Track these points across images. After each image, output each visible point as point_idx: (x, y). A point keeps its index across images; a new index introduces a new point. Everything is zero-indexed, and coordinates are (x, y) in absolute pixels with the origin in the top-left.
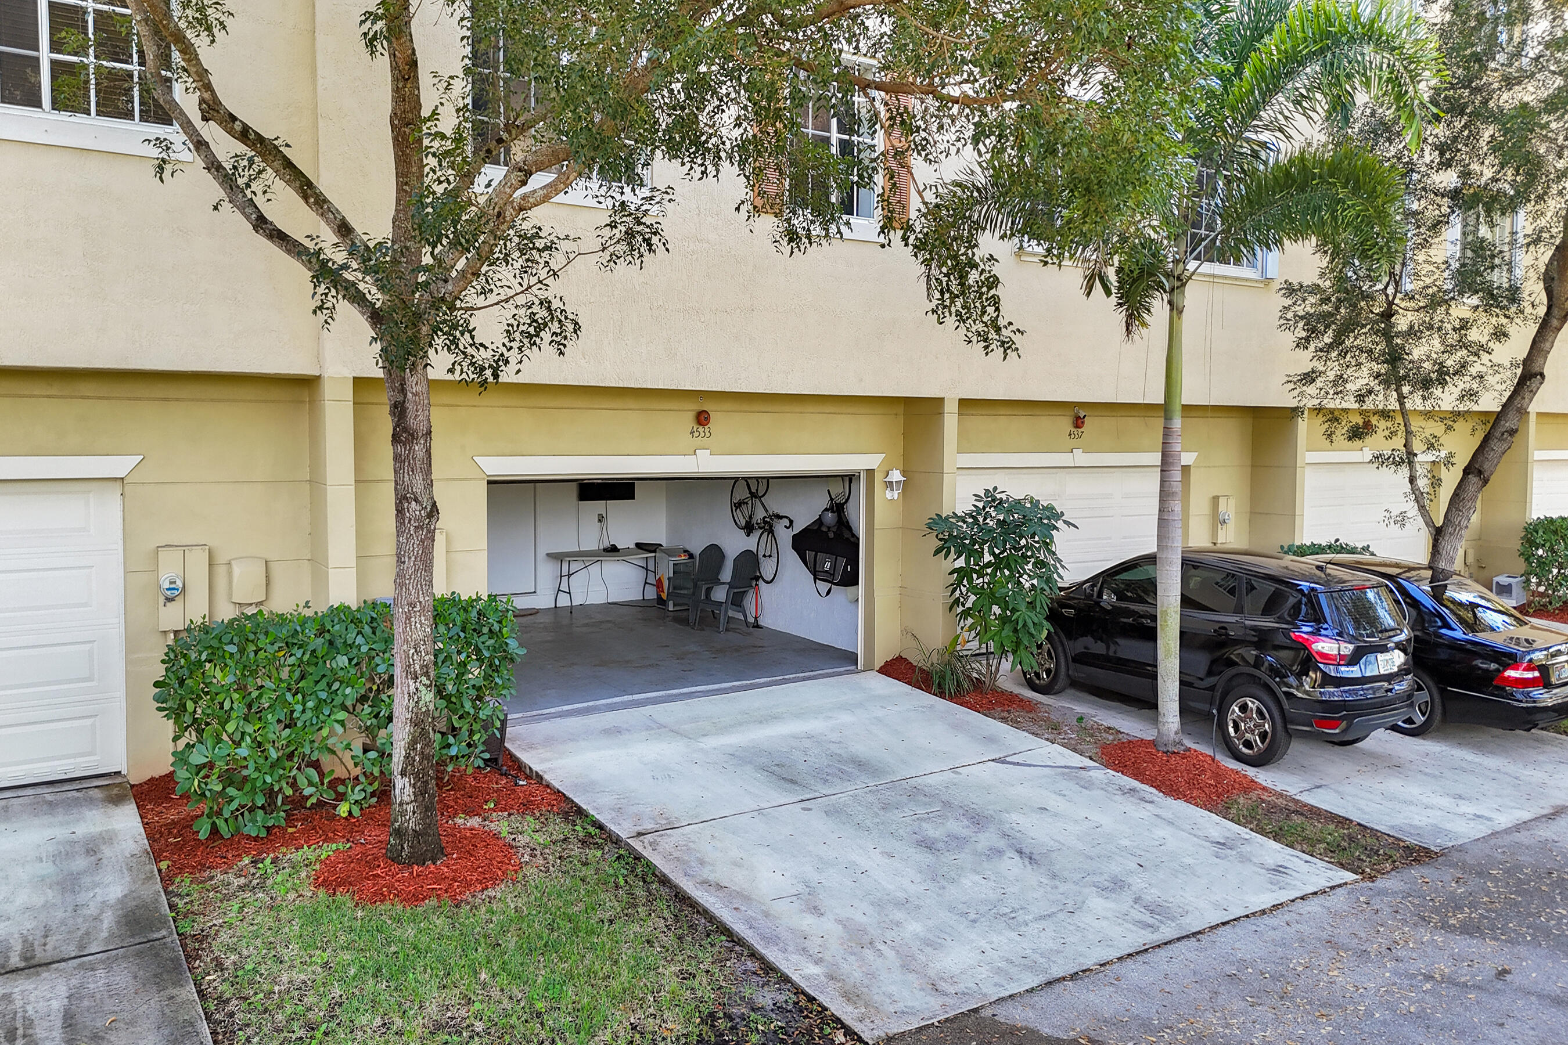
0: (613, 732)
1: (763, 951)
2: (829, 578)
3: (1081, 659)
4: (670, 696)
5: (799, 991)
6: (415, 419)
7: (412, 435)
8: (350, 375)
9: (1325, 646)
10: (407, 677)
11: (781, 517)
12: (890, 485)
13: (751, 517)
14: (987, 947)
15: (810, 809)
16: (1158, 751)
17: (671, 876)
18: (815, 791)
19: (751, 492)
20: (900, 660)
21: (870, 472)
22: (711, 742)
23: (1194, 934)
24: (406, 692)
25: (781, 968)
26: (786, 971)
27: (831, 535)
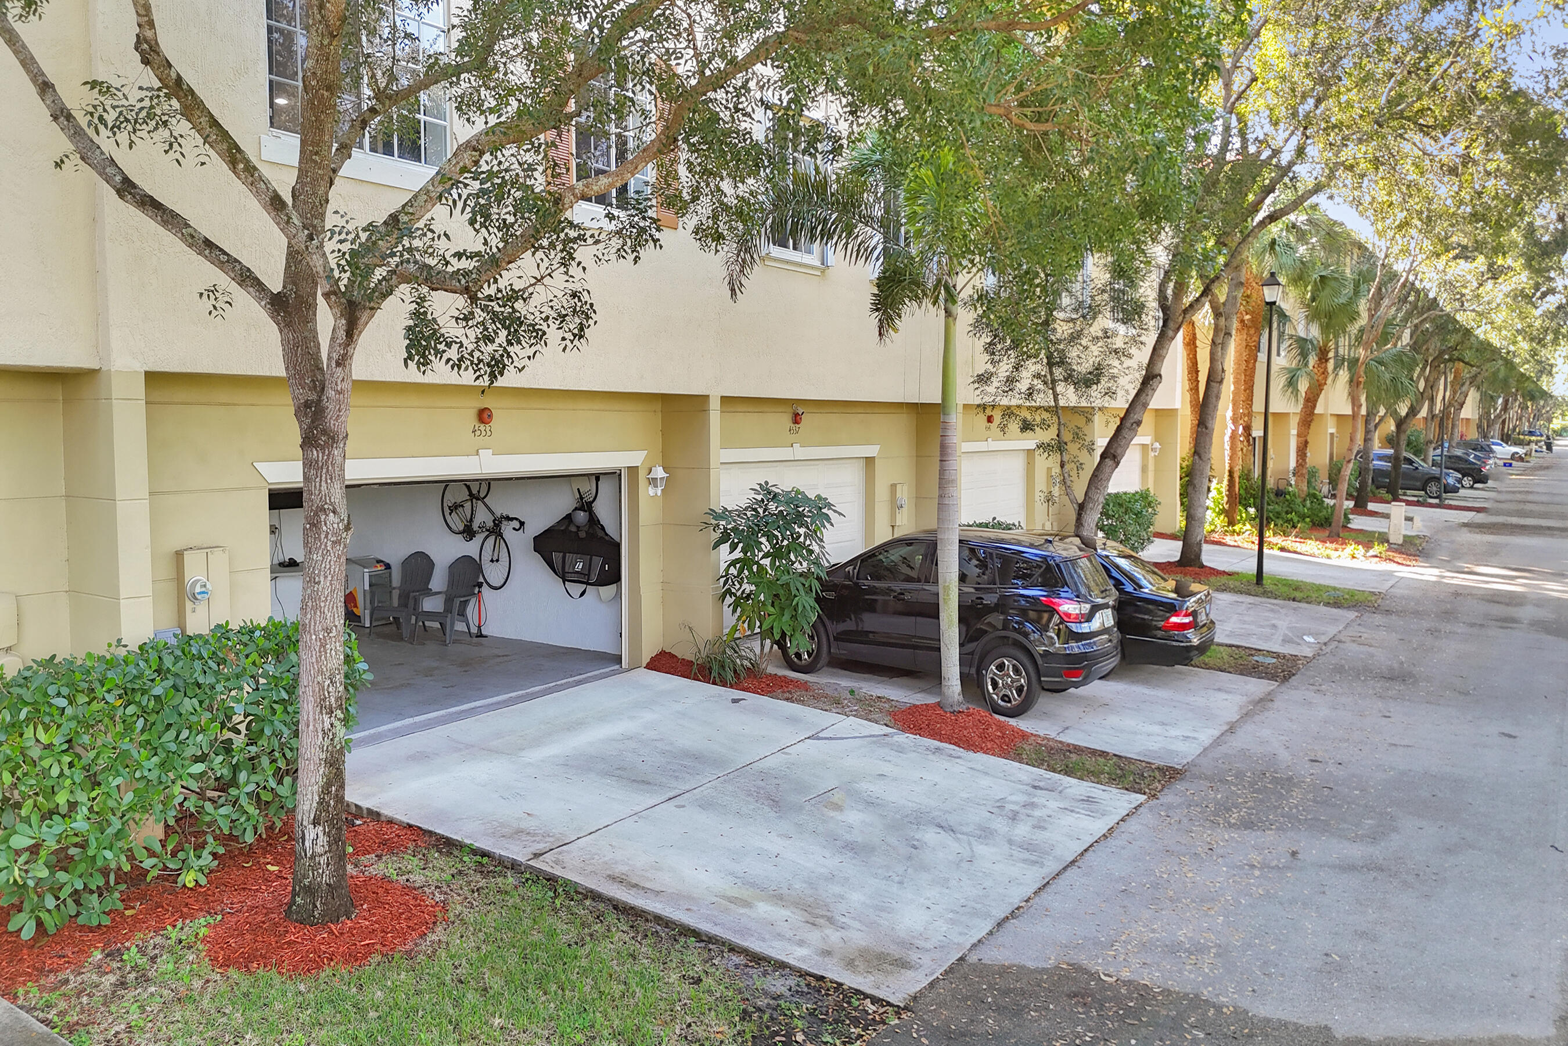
0: (420, 757)
1: (746, 944)
2: (584, 579)
3: (843, 637)
4: (451, 714)
5: (803, 974)
6: (336, 420)
7: (333, 438)
8: (141, 367)
9: (1069, 607)
10: (321, 712)
11: (512, 519)
12: (653, 482)
13: (471, 520)
14: (928, 903)
15: (683, 806)
16: (946, 712)
17: (600, 890)
18: (675, 788)
19: (471, 494)
20: (663, 654)
21: (633, 470)
22: (534, 755)
23: (1073, 862)
24: (320, 730)
25: (773, 955)
26: (779, 957)
27: (582, 535)
